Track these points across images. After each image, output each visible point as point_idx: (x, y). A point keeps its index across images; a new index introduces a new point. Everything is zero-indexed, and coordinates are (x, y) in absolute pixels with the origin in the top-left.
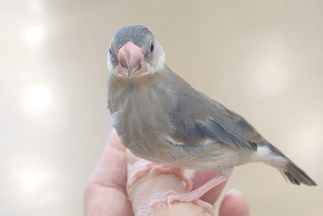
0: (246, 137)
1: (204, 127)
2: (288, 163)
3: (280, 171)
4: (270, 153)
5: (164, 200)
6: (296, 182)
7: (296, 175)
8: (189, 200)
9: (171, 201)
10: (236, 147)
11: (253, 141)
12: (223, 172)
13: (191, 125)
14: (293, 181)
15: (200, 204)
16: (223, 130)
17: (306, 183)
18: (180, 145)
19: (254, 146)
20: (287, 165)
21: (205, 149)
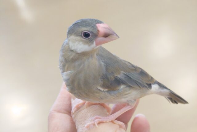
0: (144, 81)
1: (120, 79)
2: (170, 93)
3: (165, 97)
4: (159, 88)
5: (93, 122)
6: (176, 102)
7: (175, 99)
8: (109, 121)
9: (98, 122)
10: (139, 88)
11: (149, 83)
12: (130, 104)
13: (112, 78)
14: (174, 102)
15: (116, 123)
16: (131, 79)
17: (181, 102)
18: (106, 91)
19: (150, 86)
20: (170, 94)
21: (120, 91)
